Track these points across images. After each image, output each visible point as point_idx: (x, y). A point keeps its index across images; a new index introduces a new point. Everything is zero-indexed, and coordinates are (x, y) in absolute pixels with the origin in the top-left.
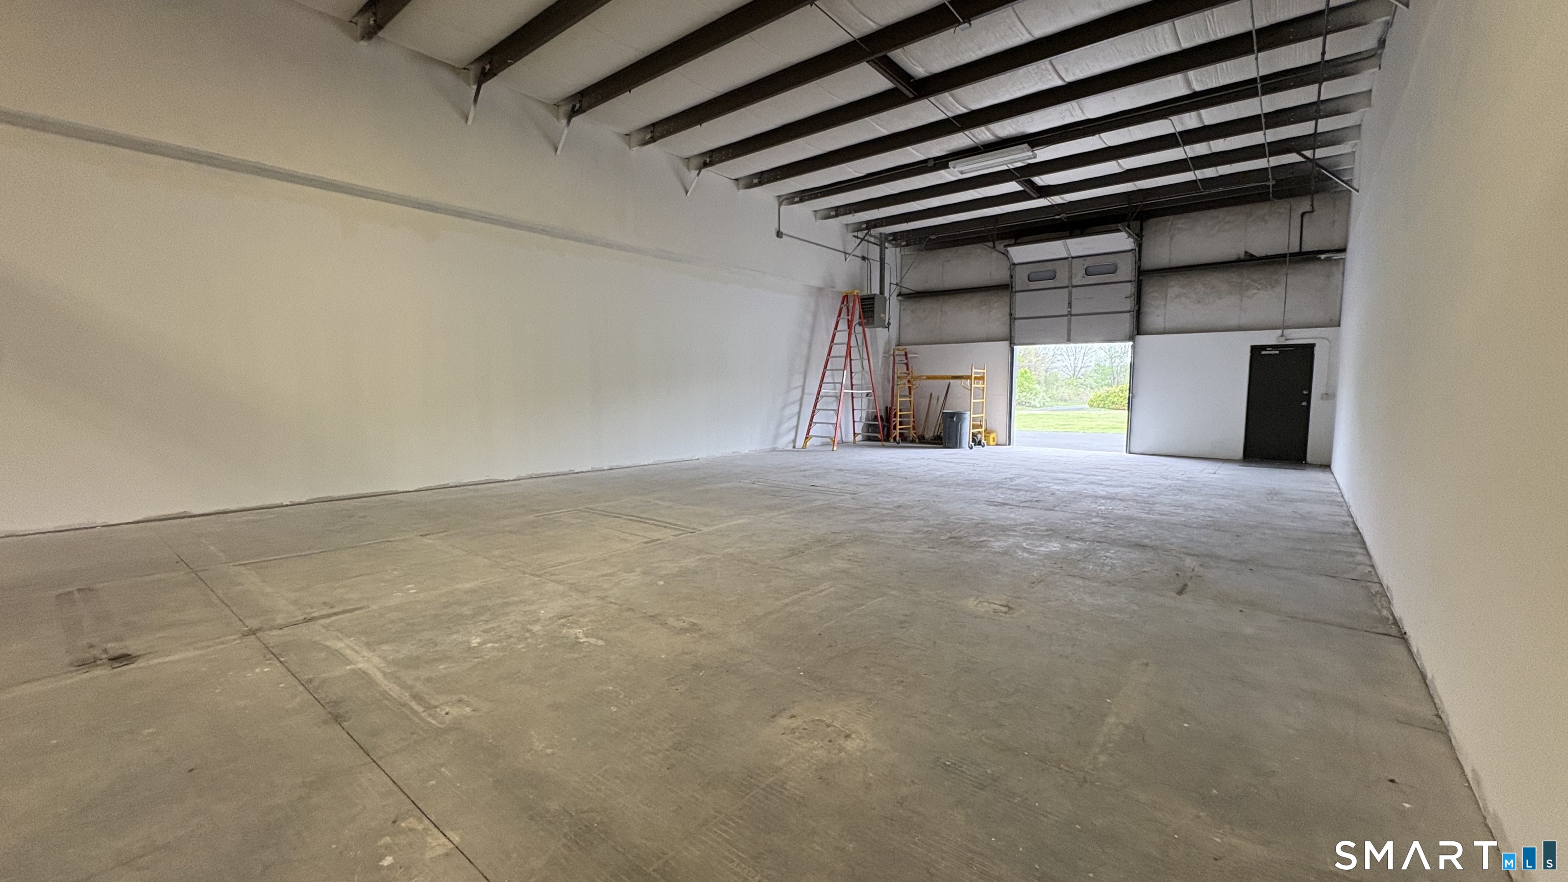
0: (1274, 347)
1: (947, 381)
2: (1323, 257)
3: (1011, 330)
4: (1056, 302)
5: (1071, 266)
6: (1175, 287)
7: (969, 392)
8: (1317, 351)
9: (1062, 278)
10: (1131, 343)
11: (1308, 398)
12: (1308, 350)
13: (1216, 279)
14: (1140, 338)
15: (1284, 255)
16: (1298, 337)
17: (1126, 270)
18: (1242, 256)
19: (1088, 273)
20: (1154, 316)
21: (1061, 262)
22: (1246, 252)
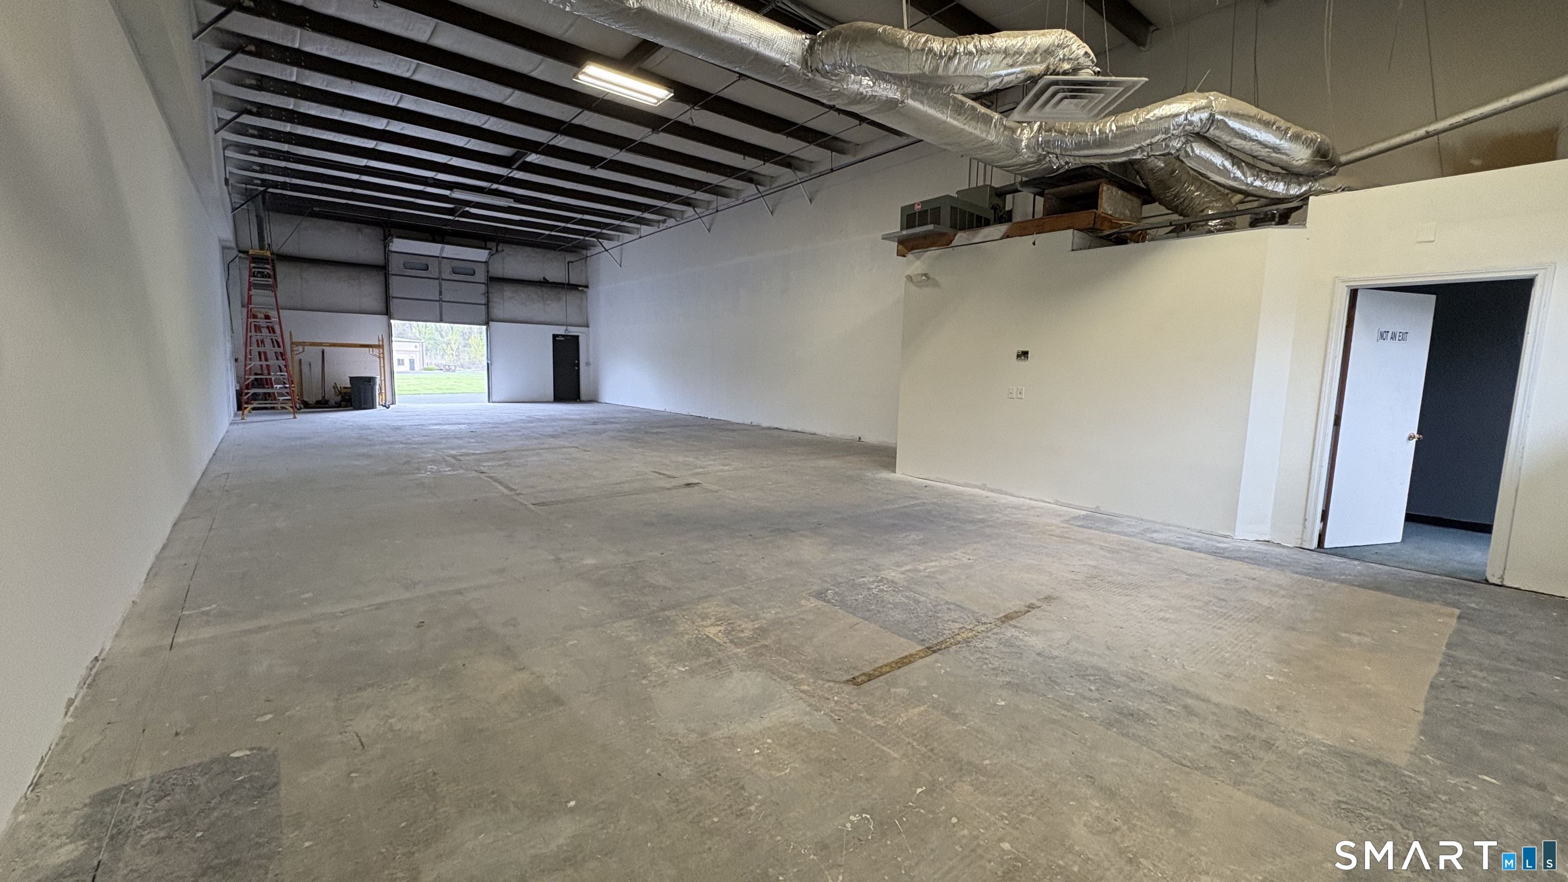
0: (562, 336)
1: (320, 348)
2: (580, 289)
3: (387, 308)
4: (430, 289)
5: (440, 264)
6: (508, 291)
7: (378, 359)
8: (581, 339)
9: (433, 271)
10: (484, 327)
11: (578, 365)
12: (576, 338)
13: (530, 290)
14: (491, 323)
15: (563, 284)
16: (573, 331)
17: (481, 276)
18: (542, 280)
19: (454, 272)
20: (497, 311)
21: (432, 258)
22: (544, 278)
